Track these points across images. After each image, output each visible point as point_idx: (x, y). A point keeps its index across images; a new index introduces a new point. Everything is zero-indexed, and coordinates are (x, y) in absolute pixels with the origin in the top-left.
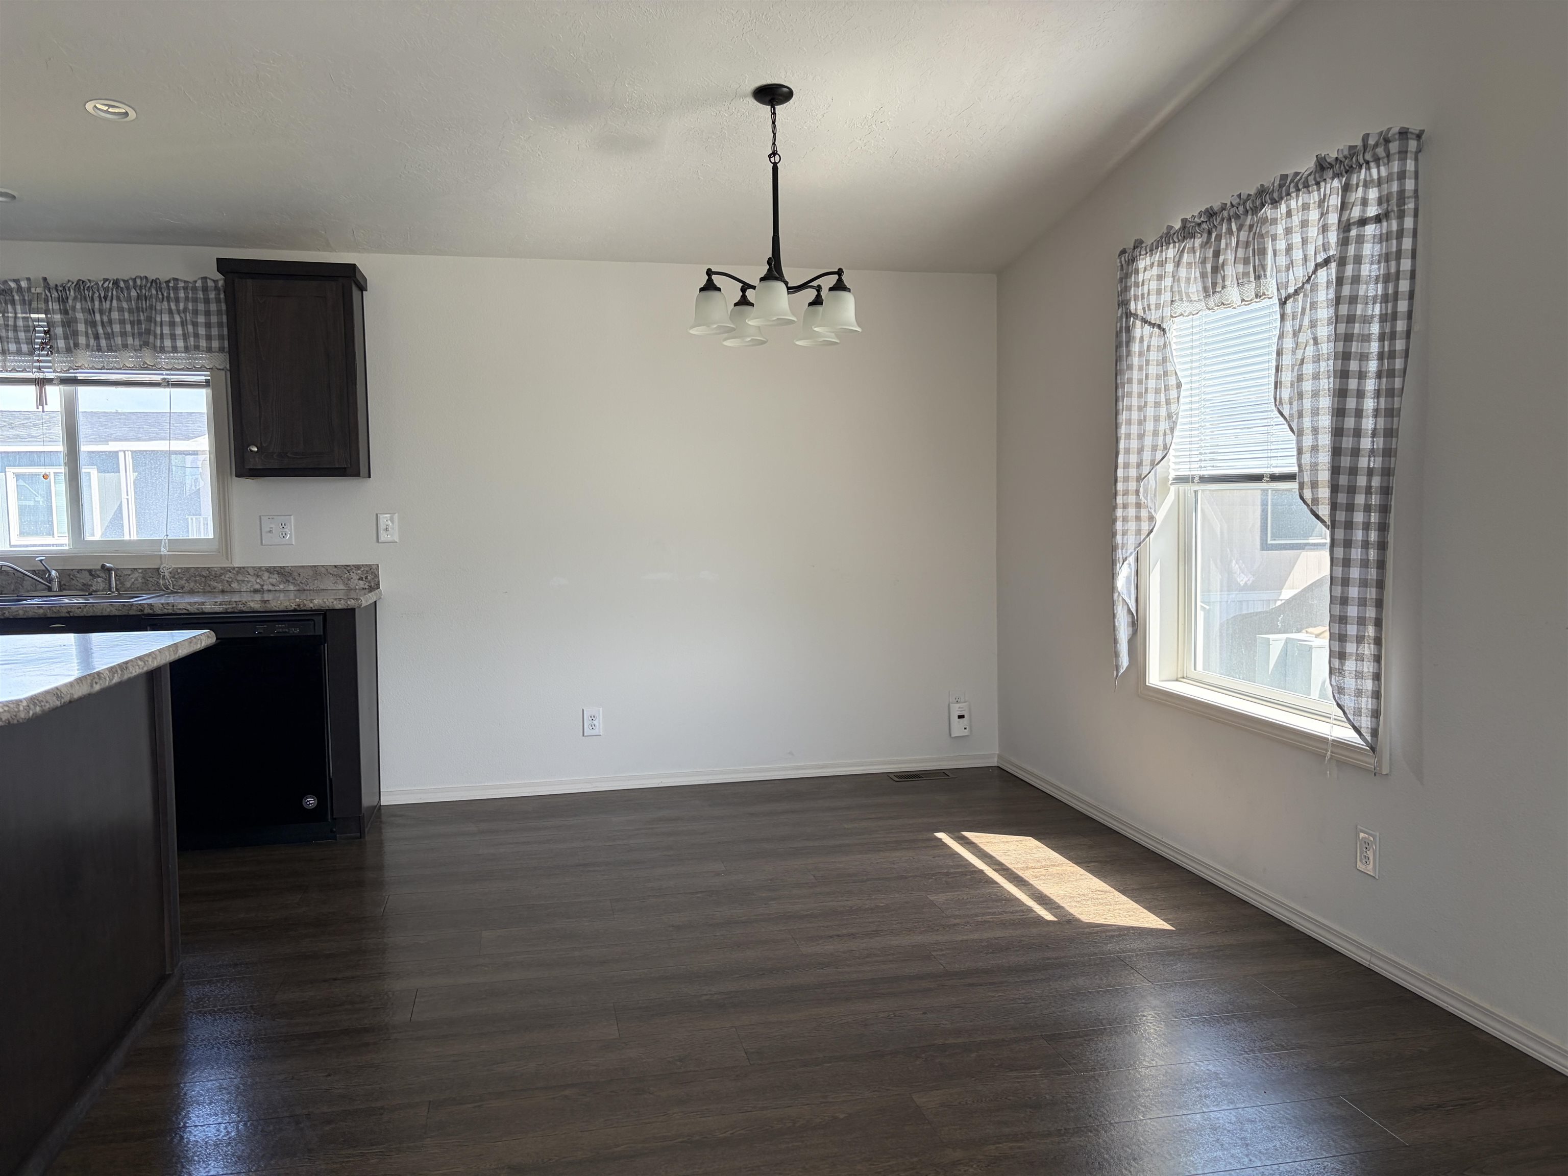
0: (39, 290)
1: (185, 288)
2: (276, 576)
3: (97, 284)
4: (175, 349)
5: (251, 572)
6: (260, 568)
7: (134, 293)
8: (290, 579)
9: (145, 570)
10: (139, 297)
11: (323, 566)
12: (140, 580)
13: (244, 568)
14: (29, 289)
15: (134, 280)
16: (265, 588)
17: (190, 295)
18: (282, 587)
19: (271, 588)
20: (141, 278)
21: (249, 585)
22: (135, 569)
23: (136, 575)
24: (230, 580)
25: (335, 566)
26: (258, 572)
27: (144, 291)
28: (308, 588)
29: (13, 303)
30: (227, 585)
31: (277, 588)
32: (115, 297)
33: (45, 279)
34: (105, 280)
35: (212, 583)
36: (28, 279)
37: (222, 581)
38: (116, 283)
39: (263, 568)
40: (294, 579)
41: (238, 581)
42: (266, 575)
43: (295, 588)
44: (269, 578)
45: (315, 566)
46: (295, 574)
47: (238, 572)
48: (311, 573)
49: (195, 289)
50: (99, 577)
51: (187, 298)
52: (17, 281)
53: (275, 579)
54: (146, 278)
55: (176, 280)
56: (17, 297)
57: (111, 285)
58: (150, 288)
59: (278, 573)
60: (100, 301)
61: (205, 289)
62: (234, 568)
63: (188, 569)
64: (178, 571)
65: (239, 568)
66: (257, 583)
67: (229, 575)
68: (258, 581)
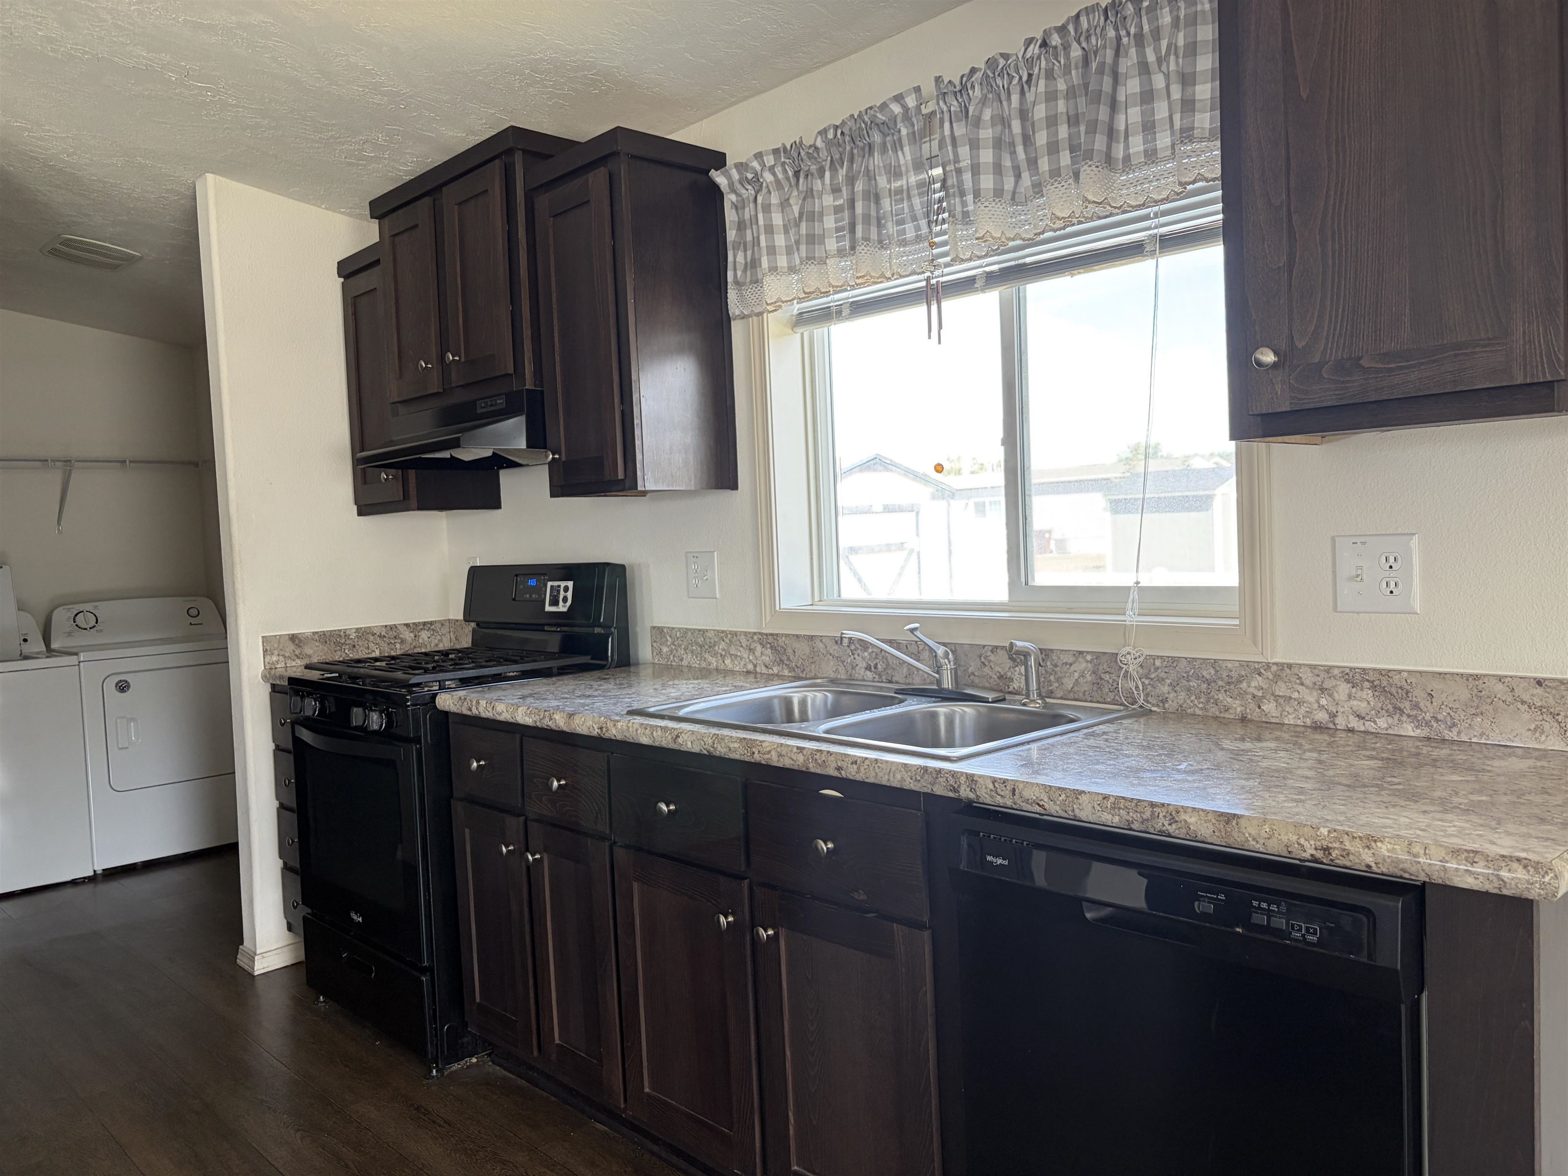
0: (933, 105)
2: (1367, 694)
3: (1015, 56)
4: (1151, 155)
5: (1308, 678)
6: (1328, 669)
8: (1406, 705)
9: (1098, 655)
11: (1500, 678)
12: (1089, 678)
13: (1290, 666)
14: (918, 109)
16: (1341, 722)
18: (1382, 723)
19: (1355, 723)
21: (1303, 710)
22: (1081, 653)
23: (1081, 665)
24: (1260, 694)
25: (1539, 683)
26: (1323, 679)
28: (1453, 735)
29: (898, 144)
30: (1253, 706)
31: (1370, 727)
32: (1043, 73)
33: (938, 79)
34: (1029, 42)
35: (1221, 696)
36: (917, 91)
37: (1242, 695)
38: (1046, 40)
39: (1336, 672)
40: (1416, 706)
41: (1277, 697)
42: (1343, 689)
43: (1418, 733)
44: (1350, 696)
45: (1476, 677)
46: (1419, 695)
47: (1277, 677)
48: (1464, 694)
53: (1365, 700)
57: (1037, 50)
59: (1374, 688)
60: (1021, 91)
62: (1268, 666)
63: (1175, 660)
64: (1158, 663)
65: (1281, 666)
66: (1321, 707)
67: (1257, 681)
68: (1323, 702)
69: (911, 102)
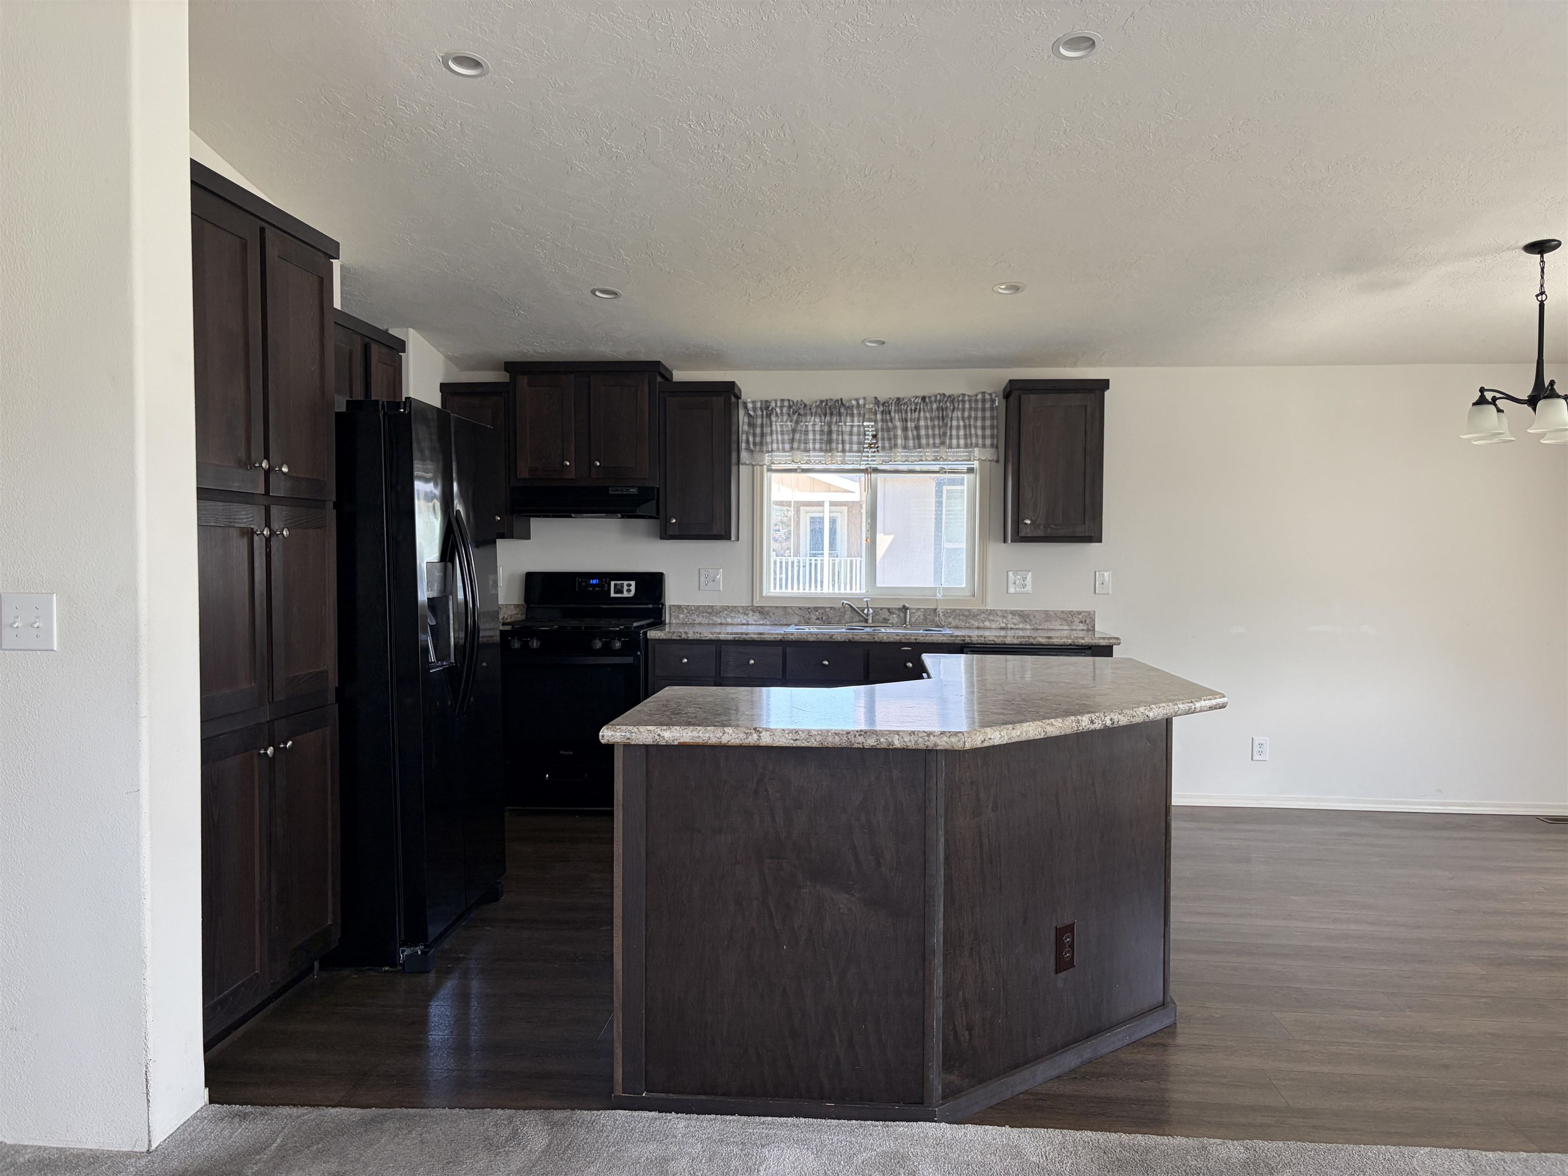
0: (871, 406)
1: (970, 401)
2: (1017, 617)
3: (910, 400)
4: (958, 446)
5: (1000, 613)
6: (1006, 611)
7: (935, 406)
8: (1028, 620)
9: (926, 609)
10: (938, 409)
11: (1053, 611)
12: (922, 617)
13: (994, 610)
14: (864, 405)
15: (936, 396)
16: (1009, 626)
17: (973, 406)
18: (1021, 626)
19: (1013, 626)
20: (940, 394)
21: (998, 623)
22: (919, 609)
23: (919, 613)
24: (984, 619)
25: (1062, 612)
26: (1004, 614)
27: (941, 404)
28: (1040, 627)
29: (852, 415)
30: (982, 623)
31: (1017, 627)
32: (922, 410)
33: (876, 398)
34: (916, 397)
35: (971, 621)
36: (864, 398)
37: (978, 620)
38: (924, 398)
39: (1008, 611)
40: (1031, 620)
42: (1010, 616)
43: (1031, 627)
44: (1012, 619)
45: (1046, 611)
46: (1032, 617)
47: (990, 614)
48: (1043, 616)
49: (976, 401)
50: (894, 613)
51: (970, 408)
52: (857, 400)
53: (1017, 619)
54: (944, 394)
55: (964, 395)
56: (855, 412)
57: (920, 401)
58: (946, 402)
59: (1019, 615)
60: (911, 412)
61: (984, 401)
62: (987, 610)
63: (955, 610)
64: (949, 611)
65: (991, 610)
66: (1003, 622)
67: (983, 615)
68: (1004, 621)
69: (861, 402)
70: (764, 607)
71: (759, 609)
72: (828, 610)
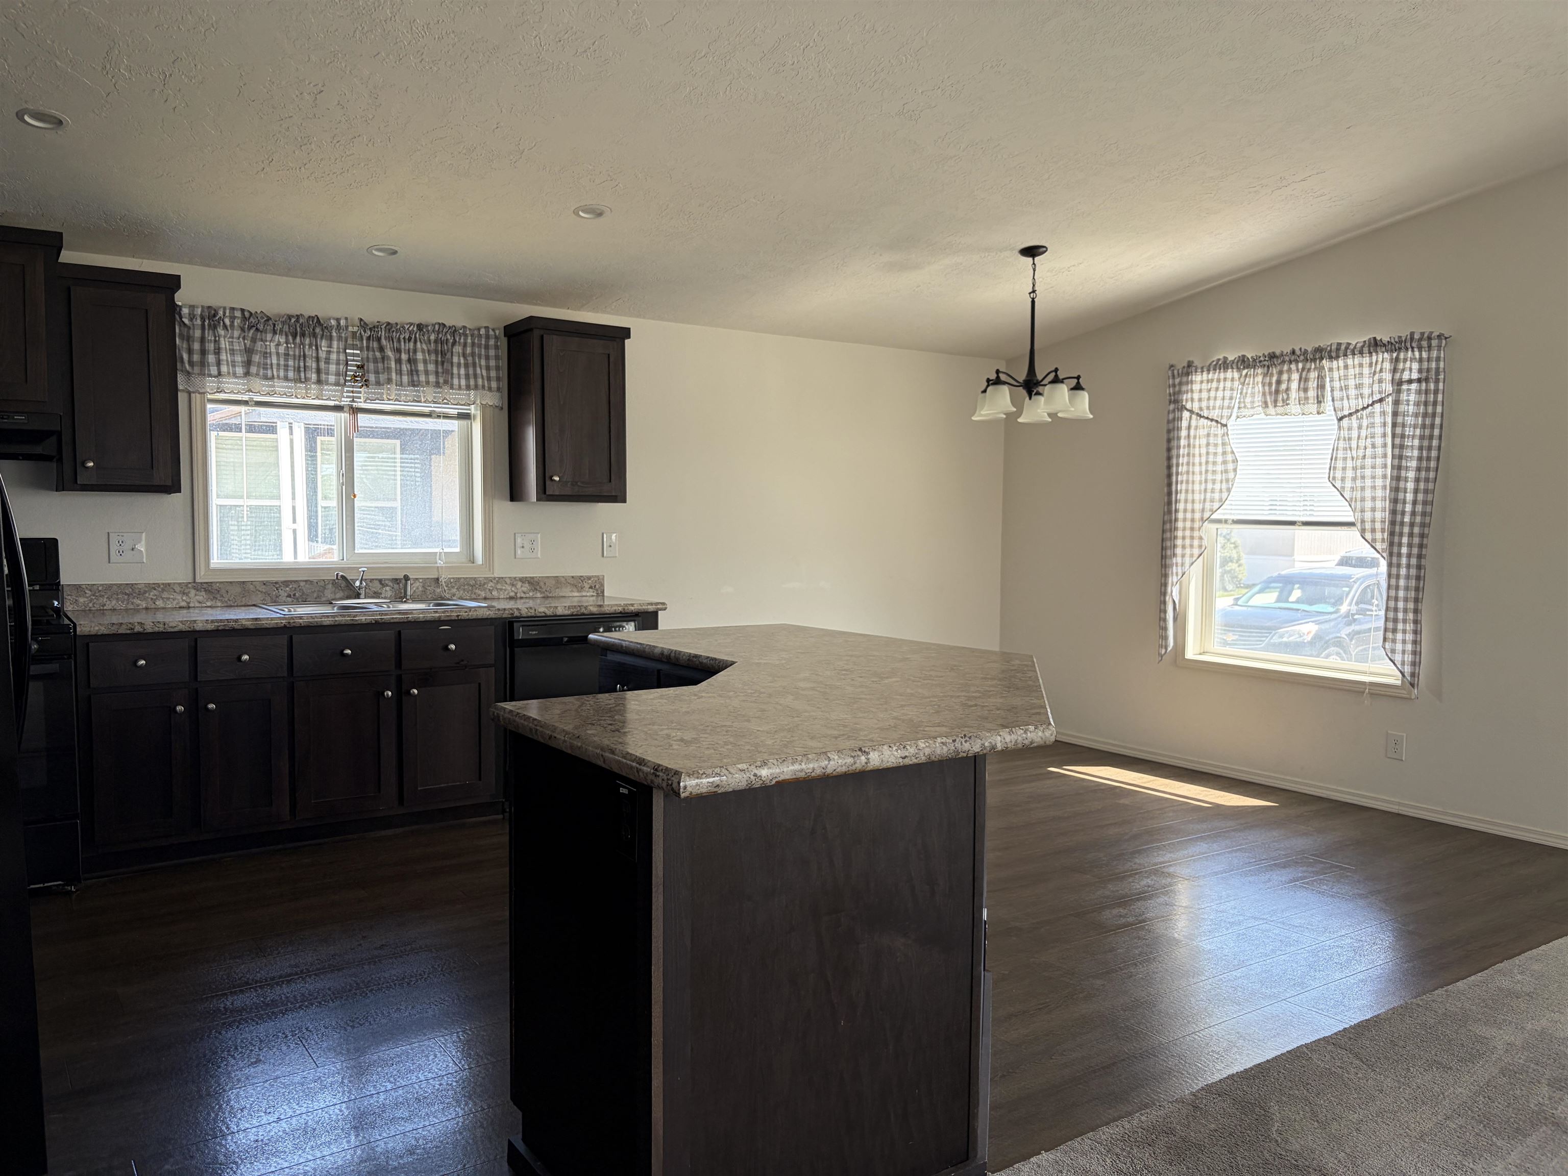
0: (356, 329)
1: (472, 335)
2: (527, 585)
3: (404, 327)
4: (460, 388)
5: (508, 581)
6: (515, 578)
7: (433, 337)
8: (538, 587)
9: (424, 580)
10: (436, 341)
11: (563, 577)
12: (420, 589)
13: (502, 578)
14: (347, 327)
15: (434, 325)
16: (519, 595)
17: (476, 341)
18: (531, 594)
19: (523, 595)
20: (439, 324)
21: (506, 593)
22: (417, 579)
23: (417, 584)
24: (491, 588)
25: (573, 577)
26: (513, 581)
27: (440, 336)
28: (551, 595)
29: (331, 338)
30: (489, 593)
31: (527, 595)
32: (418, 340)
33: (361, 320)
34: (411, 324)
35: (477, 591)
36: (346, 319)
37: (485, 590)
38: (420, 327)
39: (517, 579)
40: (541, 588)
41: (497, 589)
42: (519, 584)
43: (541, 596)
44: (522, 586)
45: (557, 577)
46: (542, 584)
47: (498, 582)
48: (554, 582)
49: (480, 336)
50: (387, 585)
51: (473, 344)
52: (338, 320)
53: (526, 587)
54: (444, 325)
55: (464, 327)
56: (334, 334)
57: (415, 329)
58: (446, 333)
59: (529, 583)
60: (405, 342)
61: (488, 337)
62: (495, 578)
63: (459, 579)
64: (451, 581)
65: (499, 578)
66: (512, 591)
67: (491, 584)
68: (513, 589)
69: (343, 322)
70: (211, 583)
71: (205, 586)
72: (302, 584)
